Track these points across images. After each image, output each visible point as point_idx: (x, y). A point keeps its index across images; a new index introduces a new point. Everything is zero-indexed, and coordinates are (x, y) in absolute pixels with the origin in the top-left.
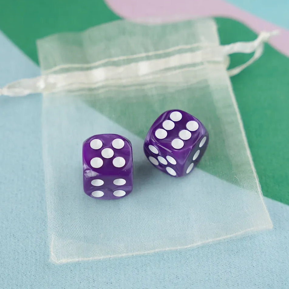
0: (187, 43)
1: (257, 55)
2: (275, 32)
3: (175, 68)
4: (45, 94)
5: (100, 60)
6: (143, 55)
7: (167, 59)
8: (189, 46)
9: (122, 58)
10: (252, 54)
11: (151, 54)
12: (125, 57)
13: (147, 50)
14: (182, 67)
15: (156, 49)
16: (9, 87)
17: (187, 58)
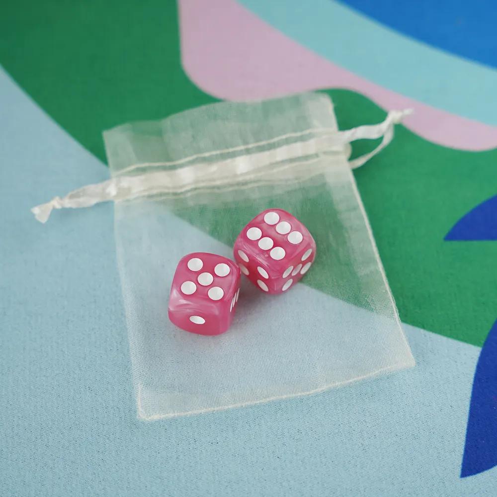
0: (295, 131)
1: (386, 141)
2: (407, 112)
3: (283, 162)
4: (117, 201)
5: (186, 156)
6: (242, 147)
7: (272, 151)
8: (299, 134)
9: (214, 153)
10: (381, 139)
11: (250, 146)
12: (218, 152)
13: (246, 142)
14: (291, 160)
15: (257, 140)
16: (72, 197)
17: (298, 149)
